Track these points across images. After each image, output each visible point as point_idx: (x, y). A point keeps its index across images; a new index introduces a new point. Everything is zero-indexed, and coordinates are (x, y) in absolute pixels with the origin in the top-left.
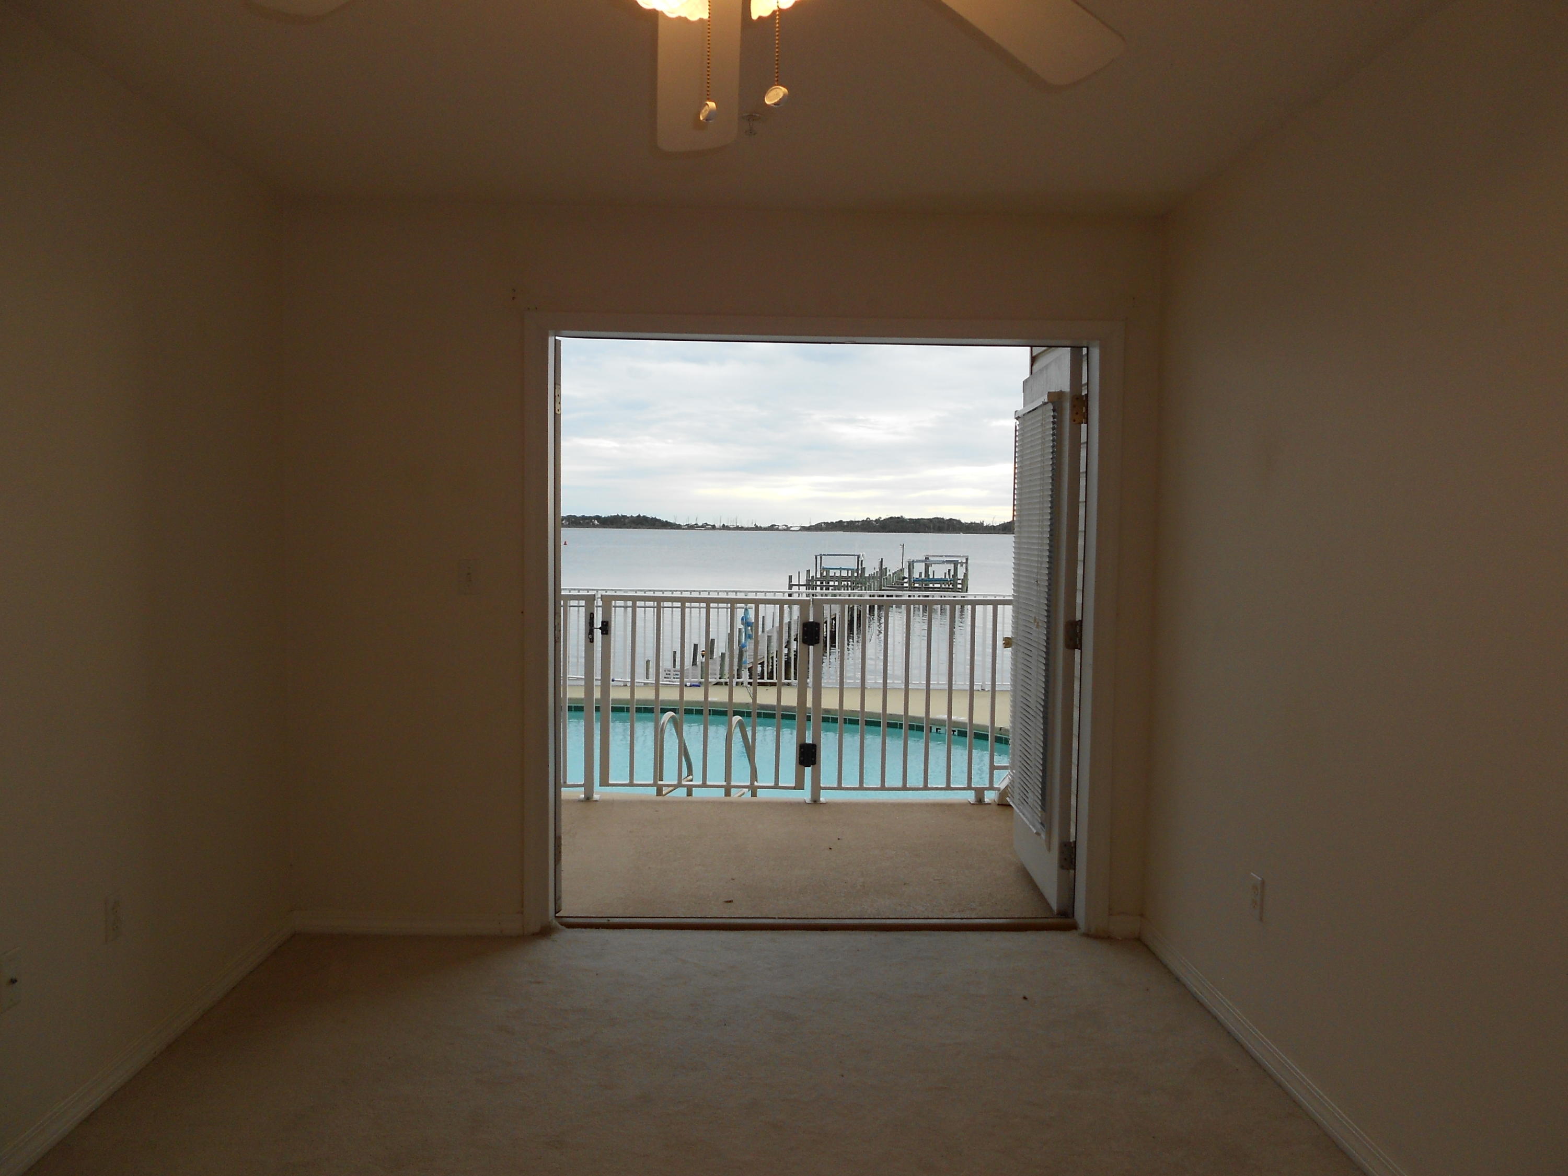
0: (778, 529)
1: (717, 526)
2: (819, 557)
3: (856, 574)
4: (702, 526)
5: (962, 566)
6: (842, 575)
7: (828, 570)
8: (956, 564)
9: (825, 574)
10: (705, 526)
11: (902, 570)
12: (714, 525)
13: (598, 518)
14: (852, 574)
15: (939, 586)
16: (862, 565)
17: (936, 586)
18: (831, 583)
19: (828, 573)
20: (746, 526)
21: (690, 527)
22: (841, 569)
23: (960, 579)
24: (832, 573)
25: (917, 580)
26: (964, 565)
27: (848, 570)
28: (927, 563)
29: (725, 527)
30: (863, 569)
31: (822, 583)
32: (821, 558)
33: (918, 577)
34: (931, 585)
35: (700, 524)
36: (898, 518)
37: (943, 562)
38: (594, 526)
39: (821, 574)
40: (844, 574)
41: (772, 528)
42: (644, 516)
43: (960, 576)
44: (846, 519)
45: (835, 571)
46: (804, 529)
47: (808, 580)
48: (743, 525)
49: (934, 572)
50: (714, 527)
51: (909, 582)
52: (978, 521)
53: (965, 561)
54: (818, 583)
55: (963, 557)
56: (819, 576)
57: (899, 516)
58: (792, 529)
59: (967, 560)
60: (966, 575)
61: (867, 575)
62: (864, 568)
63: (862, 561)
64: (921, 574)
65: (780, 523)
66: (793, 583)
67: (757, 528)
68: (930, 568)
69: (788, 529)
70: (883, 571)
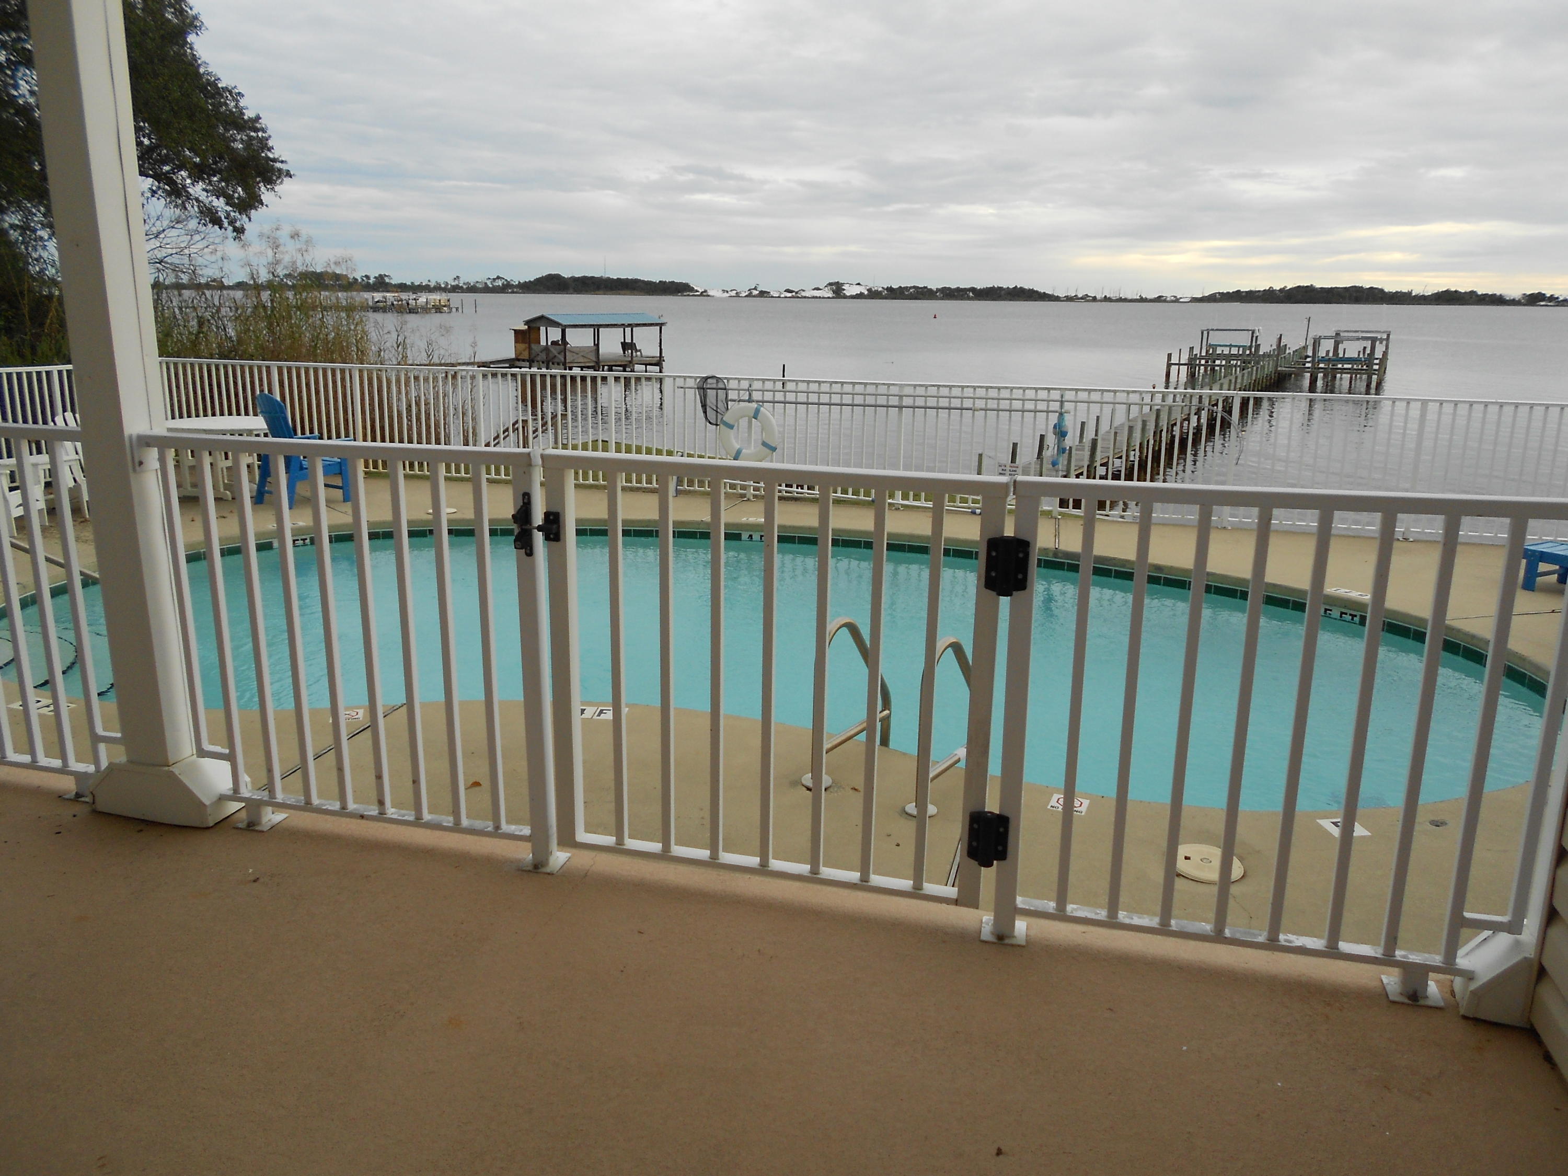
0: (1165, 301)
1: (1098, 297)
2: (1205, 333)
3: (1248, 352)
4: (1082, 298)
5: (1381, 343)
6: (1232, 353)
7: (1214, 347)
8: (1374, 340)
9: (1211, 352)
10: (1085, 298)
11: (1305, 348)
12: (1095, 297)
13: (973, 290)
14: (1244, 352)
15: (1350, 366)
16: (1256, 342)
17: (1346, 366)
18: (1218, 362)
19: (1214, 350)
20: (1130, 297)
21: (1069, 299)
22: (1231, 346)
23: (1377, 359)
24: (1219, 351)
25: (1323, 360)
26: (1384, 342)
27: (1239, 347)
28: (1338, 339)
29: (1106, 299)
30: (1258, 347)
31: (1207, 362)
32: (1208, 333)
33: (1324, 355)
34: (1340, 366)
35: (1080, 296)
36: (1307, 287)
37: (1358, 339)
38: (969, 298)
39: (1207, 352)
40: (1234, 351)
41: (1159, 299)
42: (1021, 288)
43: (1378, 354)
44: (1244, 289)
45: (1223, 348)
46: (1195, 300)
47: (1190, 359)
48: (1126, 297)
49: (1345, 350)
50: (1094, 299)
51: (1313, 362)
52: (1405, 290)
53: (1385, 337)
54: (1203, 362)
55: (1384, 332)
56: (1204, 354)
57: (1309, 285)
58: (1181, 300)
59: (1388, 336)
60: (1385, 354)
61: (1261, 353)
62: (1259, 345)
63: (1257, 337)
64: (1328, 352)
65: (1168, 294)
66: (1172, 362)
67: (1142, 300)
68: (1340, 345)
69: (1176, 300)
70: (1281, 348)
